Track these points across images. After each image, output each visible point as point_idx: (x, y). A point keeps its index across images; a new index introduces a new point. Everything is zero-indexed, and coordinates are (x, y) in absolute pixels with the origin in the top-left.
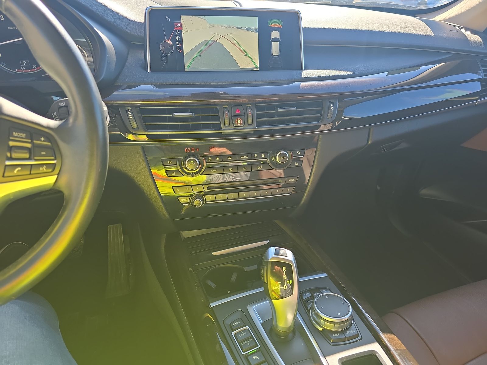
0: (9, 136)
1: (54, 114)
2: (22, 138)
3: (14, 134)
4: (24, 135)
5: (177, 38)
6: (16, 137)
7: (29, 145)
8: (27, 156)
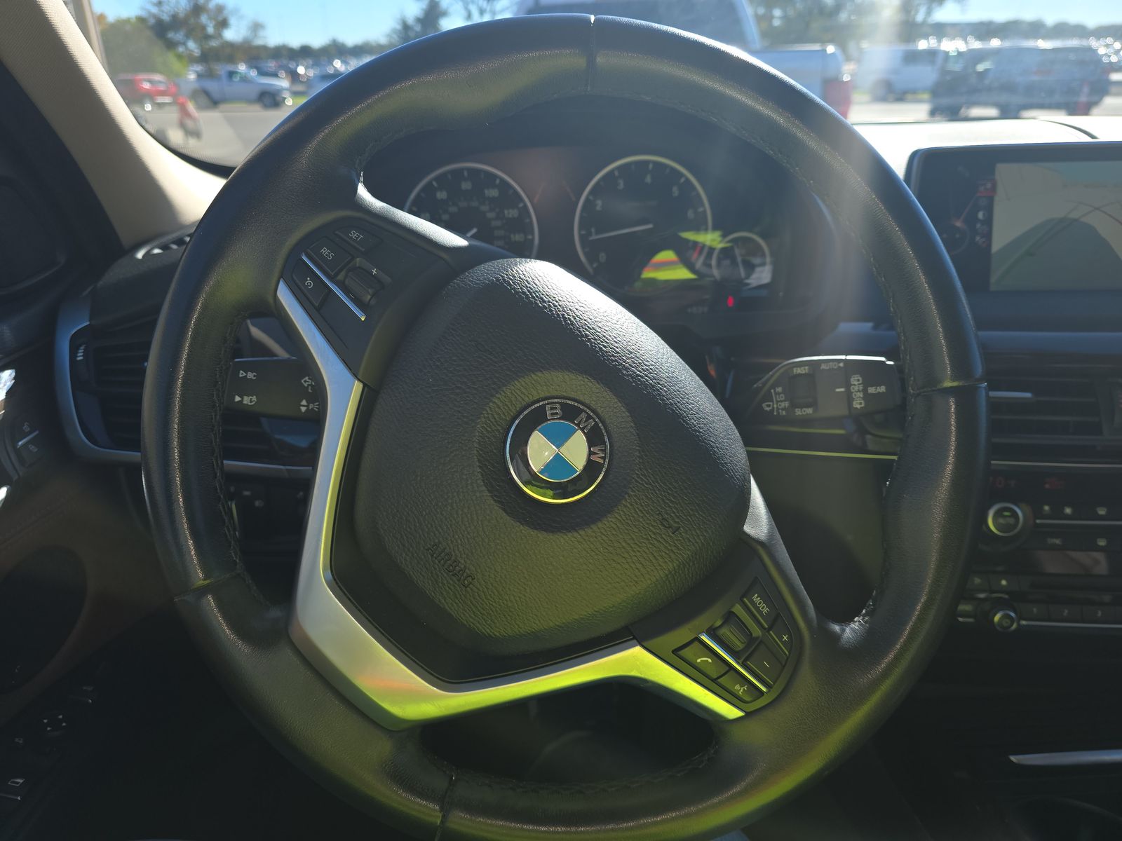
0: (744, 595)
1: (775, 391)
2: (760, 613)
3: (756, 598)
4: (765, 610)
5: (980, 215)
6: (753, 603)
7: (757, 632)
8: (739, 645)
